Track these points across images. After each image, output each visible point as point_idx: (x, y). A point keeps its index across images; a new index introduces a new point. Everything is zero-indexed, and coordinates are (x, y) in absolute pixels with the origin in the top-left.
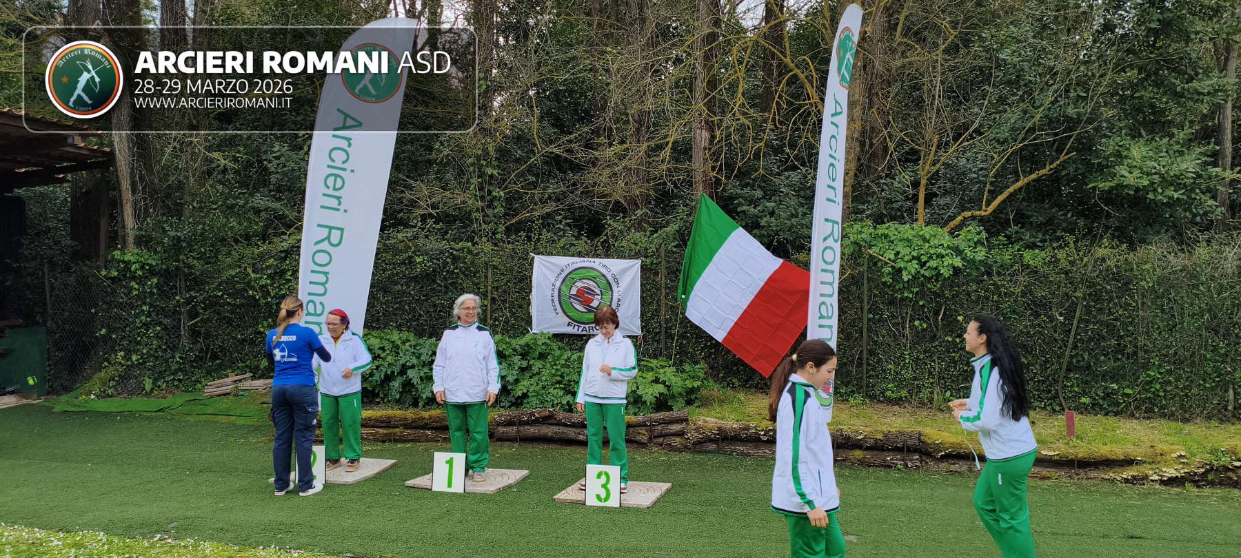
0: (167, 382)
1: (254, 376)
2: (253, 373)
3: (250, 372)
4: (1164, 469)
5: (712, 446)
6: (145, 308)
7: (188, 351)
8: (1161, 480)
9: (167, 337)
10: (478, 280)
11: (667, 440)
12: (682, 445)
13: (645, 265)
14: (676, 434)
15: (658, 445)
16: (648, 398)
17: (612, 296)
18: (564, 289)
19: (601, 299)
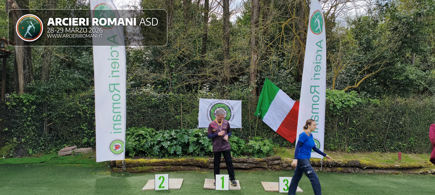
0: (38, 150)
1: (78, 147)
2: (77, 145)
3: (76, 145)
5: (290, 168)
6: (29, 119)
7: (47, 137)
8: (432, 173)
9: (37, 131)
10: (177, 108)
11: (274, 167)
12: (280, 168)
13: (243, 102)
14: (276, 164)
15: (271, 168)
16: (265, 152)
17: (231, 114)
18: (212, 111)
19: (227, 115)
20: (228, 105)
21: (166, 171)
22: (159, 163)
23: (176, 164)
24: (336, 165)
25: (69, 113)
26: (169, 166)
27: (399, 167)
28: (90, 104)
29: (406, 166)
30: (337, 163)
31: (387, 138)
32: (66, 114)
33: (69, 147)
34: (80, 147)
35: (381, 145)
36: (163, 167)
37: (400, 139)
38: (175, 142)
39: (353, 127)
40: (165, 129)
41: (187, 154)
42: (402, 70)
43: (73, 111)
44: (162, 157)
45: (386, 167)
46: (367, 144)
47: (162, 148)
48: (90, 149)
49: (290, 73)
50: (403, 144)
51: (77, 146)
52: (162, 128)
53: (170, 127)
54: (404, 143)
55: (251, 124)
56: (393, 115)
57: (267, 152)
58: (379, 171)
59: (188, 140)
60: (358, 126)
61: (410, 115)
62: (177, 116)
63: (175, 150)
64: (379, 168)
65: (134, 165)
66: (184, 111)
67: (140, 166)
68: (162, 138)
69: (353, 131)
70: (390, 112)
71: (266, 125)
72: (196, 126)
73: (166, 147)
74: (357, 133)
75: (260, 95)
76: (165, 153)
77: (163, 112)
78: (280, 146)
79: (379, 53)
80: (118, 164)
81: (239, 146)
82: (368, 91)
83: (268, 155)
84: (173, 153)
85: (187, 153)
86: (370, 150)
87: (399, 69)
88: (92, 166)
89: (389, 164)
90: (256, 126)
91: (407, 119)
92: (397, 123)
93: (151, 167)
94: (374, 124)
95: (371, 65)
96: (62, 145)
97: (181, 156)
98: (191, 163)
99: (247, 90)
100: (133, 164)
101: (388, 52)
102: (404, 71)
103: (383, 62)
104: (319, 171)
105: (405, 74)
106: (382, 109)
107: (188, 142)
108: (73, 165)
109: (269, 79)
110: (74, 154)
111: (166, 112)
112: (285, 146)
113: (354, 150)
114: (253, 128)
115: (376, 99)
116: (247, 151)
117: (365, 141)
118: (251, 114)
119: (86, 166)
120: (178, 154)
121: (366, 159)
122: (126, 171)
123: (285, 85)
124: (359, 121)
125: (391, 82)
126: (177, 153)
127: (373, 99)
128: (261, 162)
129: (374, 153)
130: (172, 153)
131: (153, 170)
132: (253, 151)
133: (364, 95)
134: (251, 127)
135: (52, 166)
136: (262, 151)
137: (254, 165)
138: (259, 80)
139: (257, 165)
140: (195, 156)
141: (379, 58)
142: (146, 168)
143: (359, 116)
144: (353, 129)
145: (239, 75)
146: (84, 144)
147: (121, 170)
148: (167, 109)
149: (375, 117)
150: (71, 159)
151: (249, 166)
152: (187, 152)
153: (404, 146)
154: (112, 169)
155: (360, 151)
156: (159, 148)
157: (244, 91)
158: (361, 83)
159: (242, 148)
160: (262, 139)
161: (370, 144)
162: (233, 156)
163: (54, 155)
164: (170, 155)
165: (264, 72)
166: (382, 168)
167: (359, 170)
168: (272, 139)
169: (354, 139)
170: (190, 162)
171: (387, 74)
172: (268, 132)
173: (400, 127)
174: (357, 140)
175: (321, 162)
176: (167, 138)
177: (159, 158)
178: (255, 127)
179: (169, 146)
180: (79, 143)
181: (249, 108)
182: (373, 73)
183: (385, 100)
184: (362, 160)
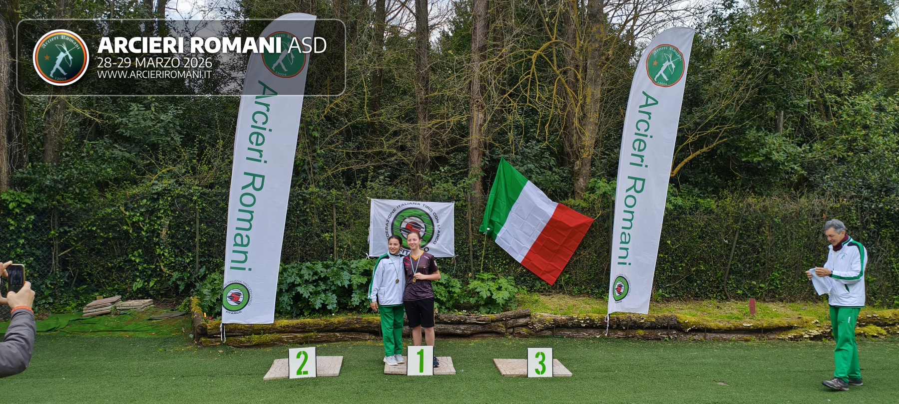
0: (39, 306)
1: (122, 297)
2: (122, 295)
3: (119, 294)
4: (810, 331)
5: (549, 333)
6: (21, 241)
7: (59, 278)
8: (810, 337)
9: (39, 267)
10: (326, 218)
11: (517, 330)
12: (528, 332)
13: (457, 206)
14: (522, 326)
15: (511, 334)
16: (500, 301)
17: (434, 229)
18: (396, 223)
19: (426, 231)
20: (427, 211)
21: (307, 343)
22: (293, 327)
23: (326, 328)
24: (634, 326)
25: (104, 228)
26: (312, 334)
27: (752, 327)
28: (148, 211)
29: (765, 325)
30: (635, 322)
31: (730, 274)
32: (98, 231)
33: (104, 298)
34: (127, 299)
35: (718, 287)
36: (302, 336)
37: (754, 276)
38: (323, 287)
39: (667, 254)
40: (302, 260)
41: (347, 309)
42: (758, 144)
43: (113, 226)
44: (297, 316)
45: (727, 328)
46: (693, 286)
47: (298, 297)
48: (150, 302)
49: (548, 148)
50: (759, 284)
51: (120, 296)
52: (296, 258)
53: (312, 256)
54: (761, 283)
55: (471, 249)
56: (741, 229)
57: (504, 302)
58: (714, 335)
59: (350, 281)
60: (676, 250)
61: (773, 230)
62: (327, 234)
63: (324, 301)
64: (714, 329)
65: (242, 332)
66: (339, 224)
67: (255, 334)
68: (298, 278)
69: (667, 260)
70: (736, 222)
71: (502, 250)
72: (363, 254)
73: (306, 295)
74: (674, 264)
75: (490, 191)
76: (303, 308)
77: (298, 227)
78: (528, 291)
79: (714, 111)
80: (210, 331)
81: (449, 292)
82: (696, 185)
83: (505, 308)
84: (319, 308)
85: (348, 307)
86: (698, 297)
87: (753, 142)
88: (156, 336)
89: (733, 321)
90: (483, 252)
91: (767, 236)
92: (749, 244)
93: (277, 336)
94: (706, 247)
95: (699, 134)
96: (89, 294)
97: (337, 312)
98: (357, 325)
99: (464, 182)
100: (241, 329)
101: (732, 108)
102: (763, 145)
103: (723, 127)
104: (603, 337)
105: (764, 151)
106: (720, 218)
107: (350, 286)
108: (117, 334)
109: (506, 160)
110: (117, 313)
111: (304, 227)
112: (538, 291)
113: (668, 297)
114: (476, 257)
115: (709, 200)
116: (465, 301)
117: (690, 280)
118: (472, 229)
119: (143, 336)
120: (331, 310)
121: (690, 315)
122: (227, 344)
123: (537, 173)
124: (678, 241)
125: (740, 166)
126: (329, 307)
127: (704, 198)
128: (493, 321)
129: (705, 303)
130: (317, 308)
131: (281, 340)
132: (477, 301)
133: (688, 191)
134: (473, 255)
135: (73, 337)
136: (495, 301)
137: (479, 328)
138: (487, 163)
139: (485, 327)
140: (364, 313)
141: (715, 120)
142: (268, 337)
143: (677, 232)
144: (666, 256)
145: (448, 153)
146: (136, 291)
147: (218, 341)
148: (306, 219)
149: (708, 233)
150: (112, 321)
151: (470, 330)
152: (346, 305)
153: (761, 288)
154: (198, 340)
155: (679, 299)
156: (292, 298)
157: (459, 184)
158: (681, 168)
159: (455, 295)
160: (493, 278)
161: (697, 284)
162: (439, 312)
163: (74, 315)
164: (313, 311)
165: (497, 147)
166: (719, 331)
167: (677, 335)
168: (513, 278)
169: (669, 276)
170: (355, 324)
171: (730, 151)
172: (505, 265)
173: (755, 252)
174: (675, 277)
175: (607, 320)
176: (306, 277)
177: (292, 318)
178: (481, 255)
179: (311, 293)
180: (125, 291)
181: (469, 217)
182: (705, 149)
183: (726, 201)
184: (683, 316)
